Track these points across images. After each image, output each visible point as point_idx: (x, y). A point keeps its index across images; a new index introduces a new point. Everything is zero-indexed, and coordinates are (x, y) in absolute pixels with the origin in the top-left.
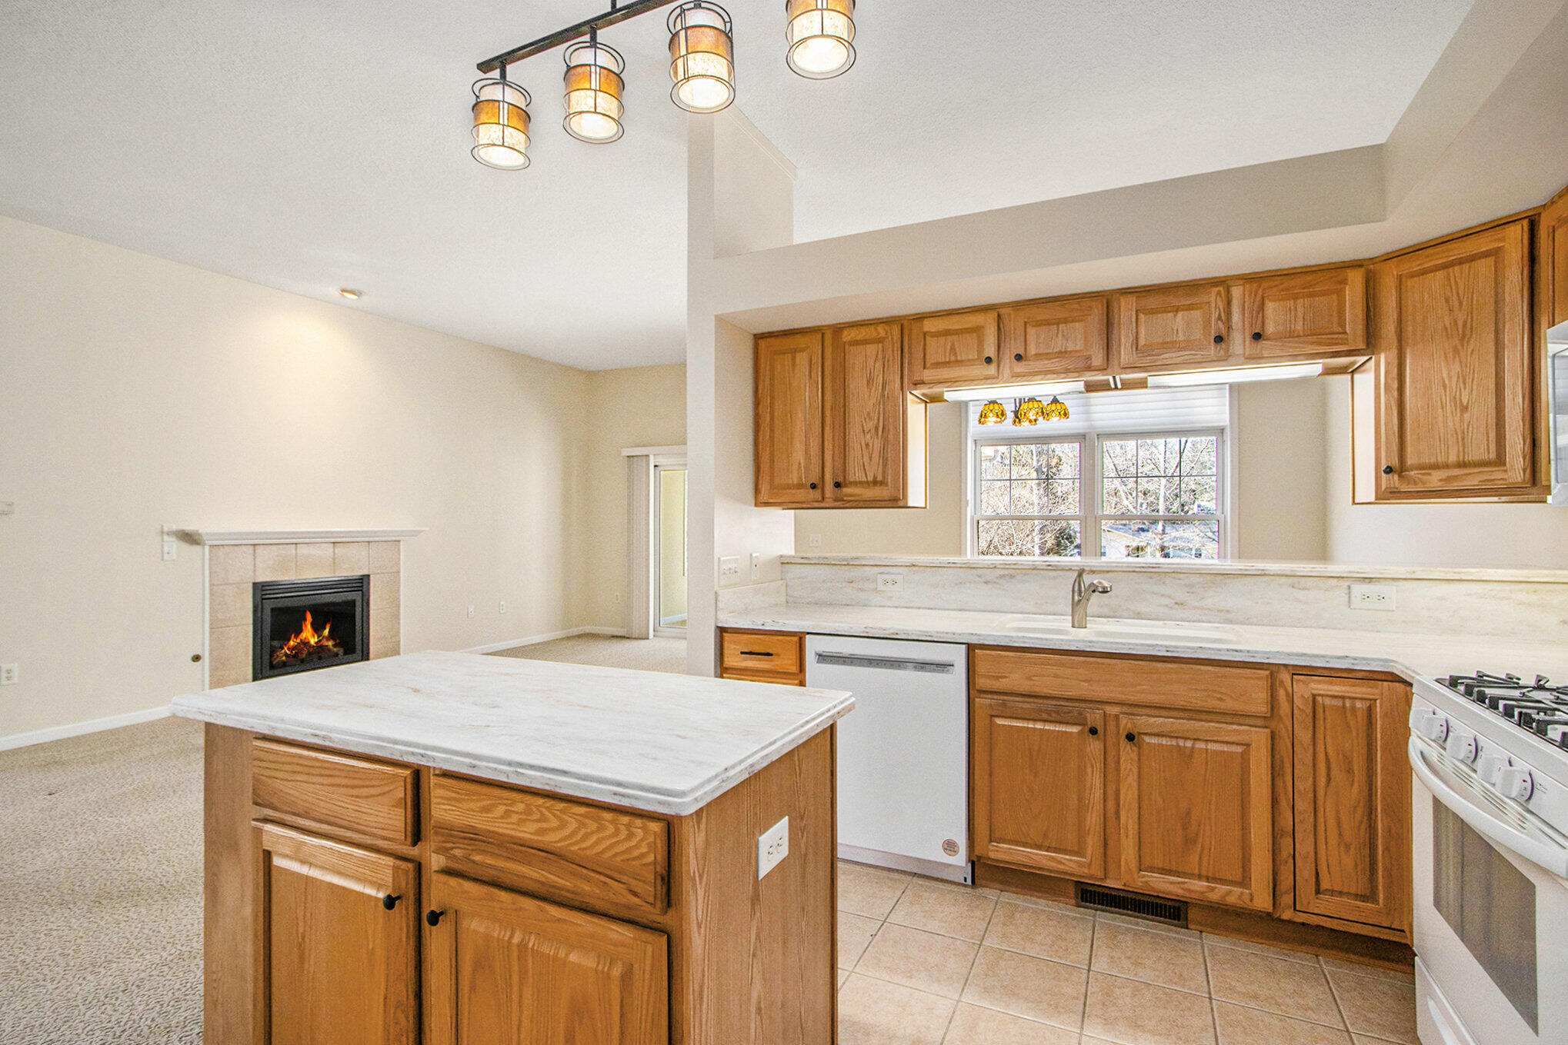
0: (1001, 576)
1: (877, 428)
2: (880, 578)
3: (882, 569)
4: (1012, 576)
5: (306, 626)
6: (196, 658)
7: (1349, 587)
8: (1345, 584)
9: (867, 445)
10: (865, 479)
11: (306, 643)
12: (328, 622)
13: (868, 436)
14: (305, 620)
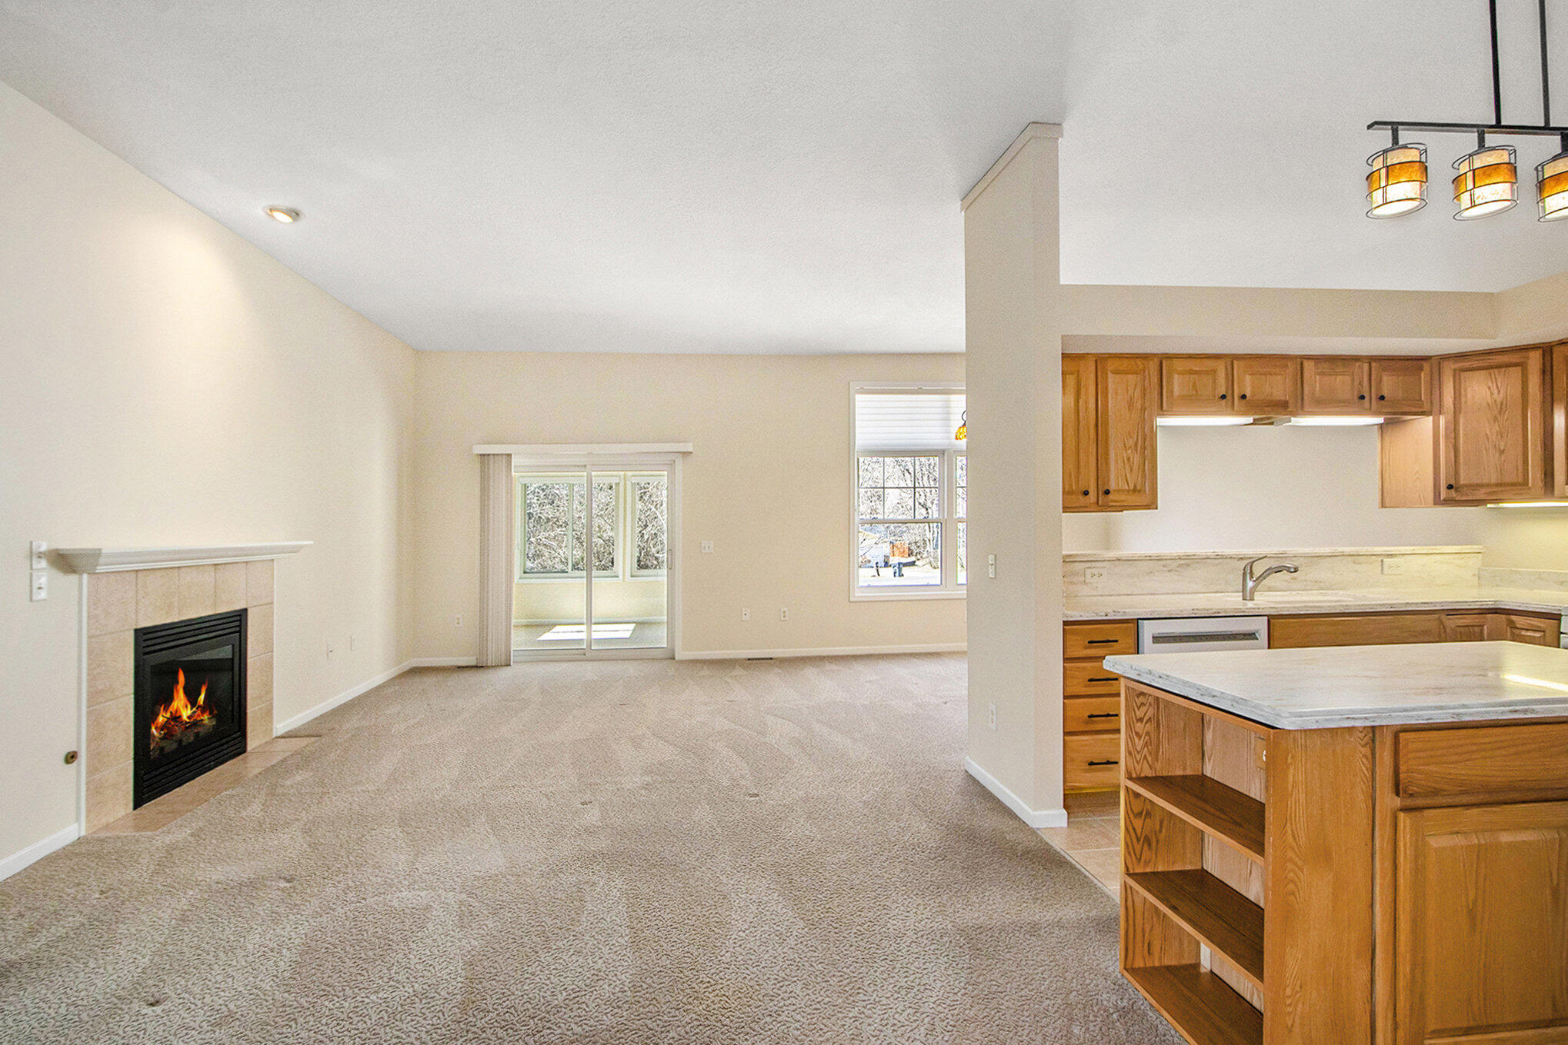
0: (1180, 566)
1: (1136, 444)
2: (1088, 572)
3: (1089, 564)
4: (1188, 565)
5: (178, 692)
6: (71, 757)
7: (1382, 561)
8: (1380, 559)
9: (1129, 459)
10: (1127, 488)
11: (176, 718)
12: (204, 683)
13: (1129, 451)
14: (177, 682)
